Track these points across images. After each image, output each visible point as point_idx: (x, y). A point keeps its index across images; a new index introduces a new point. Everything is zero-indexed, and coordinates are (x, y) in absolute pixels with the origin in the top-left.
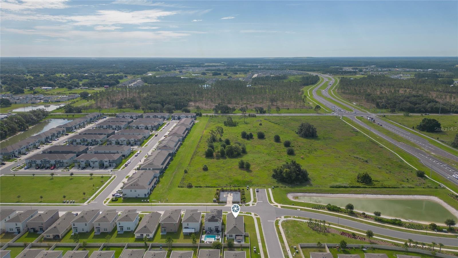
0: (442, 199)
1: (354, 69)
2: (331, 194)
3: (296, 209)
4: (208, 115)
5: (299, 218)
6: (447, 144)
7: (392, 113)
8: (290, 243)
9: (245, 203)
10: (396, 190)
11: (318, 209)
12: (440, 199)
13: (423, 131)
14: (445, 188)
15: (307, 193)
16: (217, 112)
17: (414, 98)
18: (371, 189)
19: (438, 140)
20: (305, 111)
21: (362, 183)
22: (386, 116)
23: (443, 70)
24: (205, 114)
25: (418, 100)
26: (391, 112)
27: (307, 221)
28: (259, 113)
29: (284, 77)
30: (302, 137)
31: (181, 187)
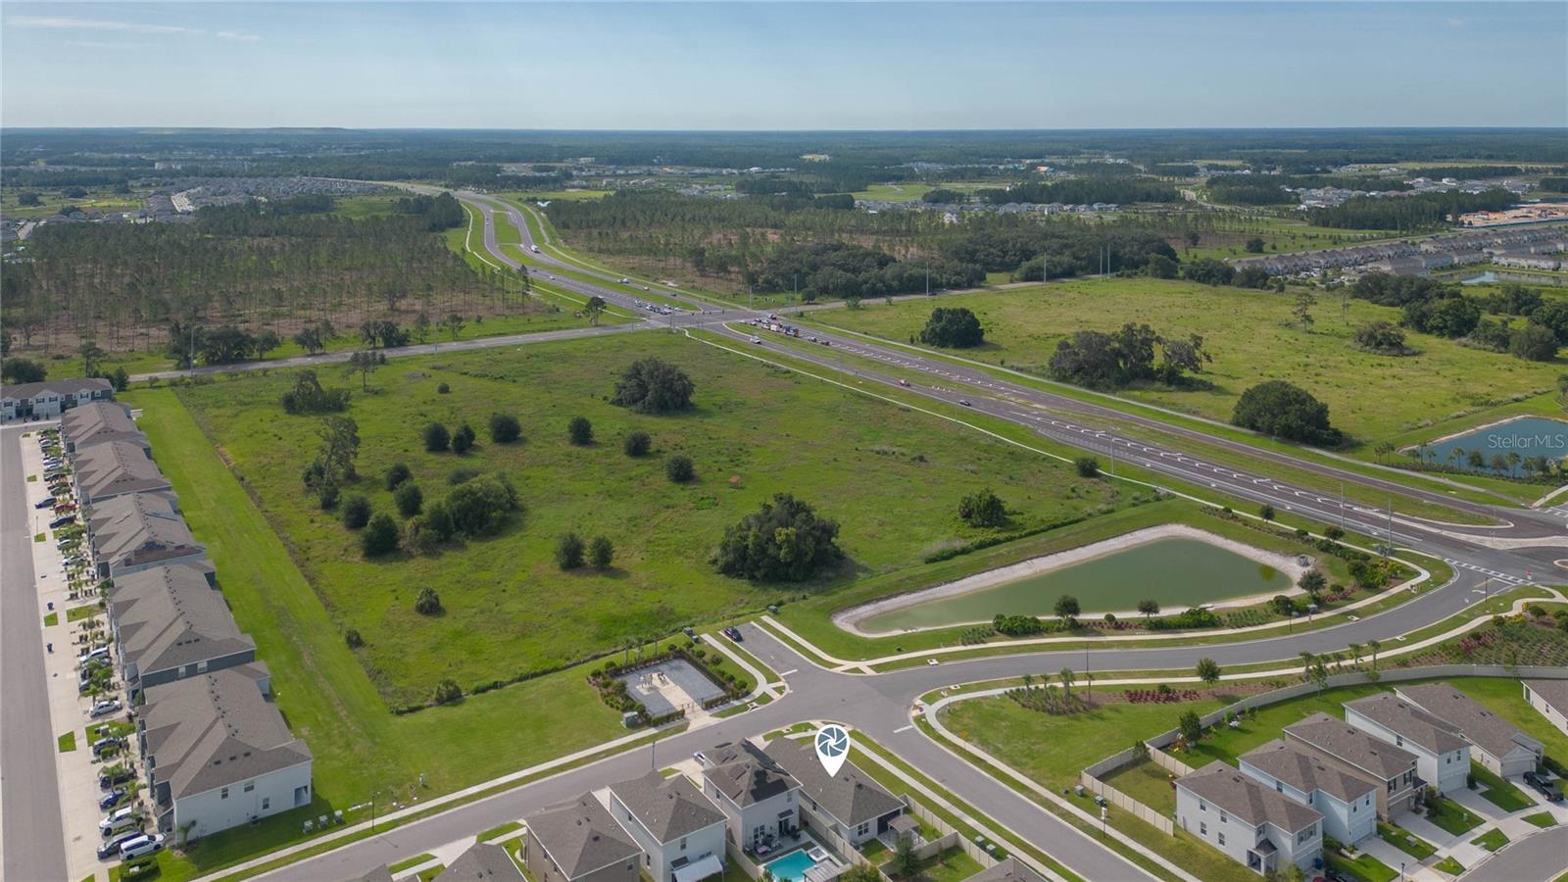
0: (1198, 528)
1: (540, 169)
2: (946, 583)
3: (923, 661)
4: (157, 380)
5: (965, 689)
6: (1038, 375)
7: (808, 304)
8: (1046, 782)
9: (748, 694)
10: (1085, 528)
11: (983, 642)
12: (1193, 527)
13: (943, 347)
14: (1174, 496)
15: (881, 599)
16: (185, 364)
17: (835, 254)
18: (1025, 539)
19: (1005, 367)
20: (545, 322)
21: (987, 527)
22: (805, 314)
23: (788, 169)
24: (143, 377)
25: (851, 258)
26: (806, 302)
27: (1001, 691)
28: (382, 345)
29: (324, 203)
30: (649, 413)
31: (412, 710)
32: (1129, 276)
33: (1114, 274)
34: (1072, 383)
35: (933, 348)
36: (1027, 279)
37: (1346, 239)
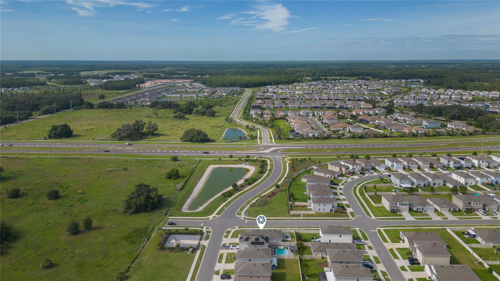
32: (79, 109)
33: (73, 109)
34: (125, 140)
35: (58, 139)
36: (45, 114)
37: (121, 93)
